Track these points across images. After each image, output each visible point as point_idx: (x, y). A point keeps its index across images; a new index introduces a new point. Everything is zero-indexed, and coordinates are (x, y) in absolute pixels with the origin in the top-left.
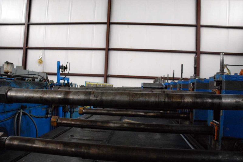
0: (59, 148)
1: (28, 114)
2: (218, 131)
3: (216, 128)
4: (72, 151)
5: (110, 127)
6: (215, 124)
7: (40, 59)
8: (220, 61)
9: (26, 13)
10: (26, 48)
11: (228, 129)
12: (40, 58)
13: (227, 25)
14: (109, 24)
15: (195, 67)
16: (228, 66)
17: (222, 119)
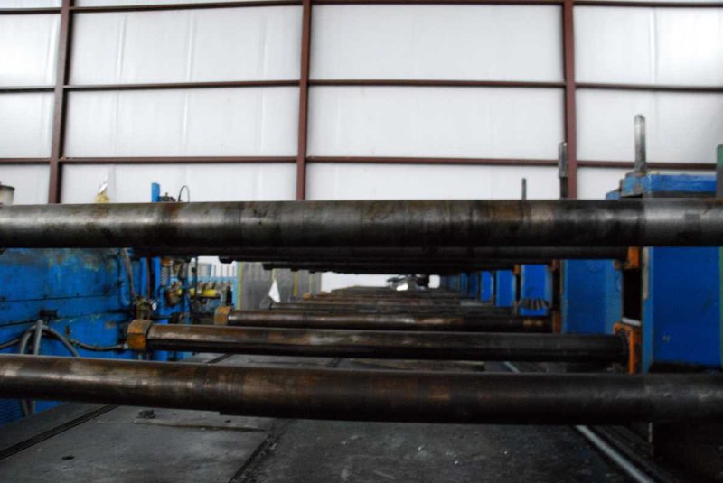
0: (144, 383)
1: (63, 338)
2: (638, 348)
3: (631, 340)
6: (628, 329)
7: (102, 193)
8: (636, 138)
9: (59, 58)
10: (59, 163)
11: (667, 338)
12: (102, 190)
13: (652, 82)
14: (306, 84)
15: (563, 175)
17: (647, 309)
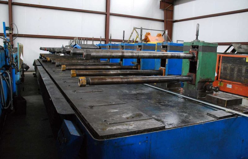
0: (119, 80)
2: (165, 72)
3: (164, 71)
4: (125, 81)
5: (111, 74)
6: (163, 69)
11: (170, 71)
16: (136, 29)
17: (167, 66)
